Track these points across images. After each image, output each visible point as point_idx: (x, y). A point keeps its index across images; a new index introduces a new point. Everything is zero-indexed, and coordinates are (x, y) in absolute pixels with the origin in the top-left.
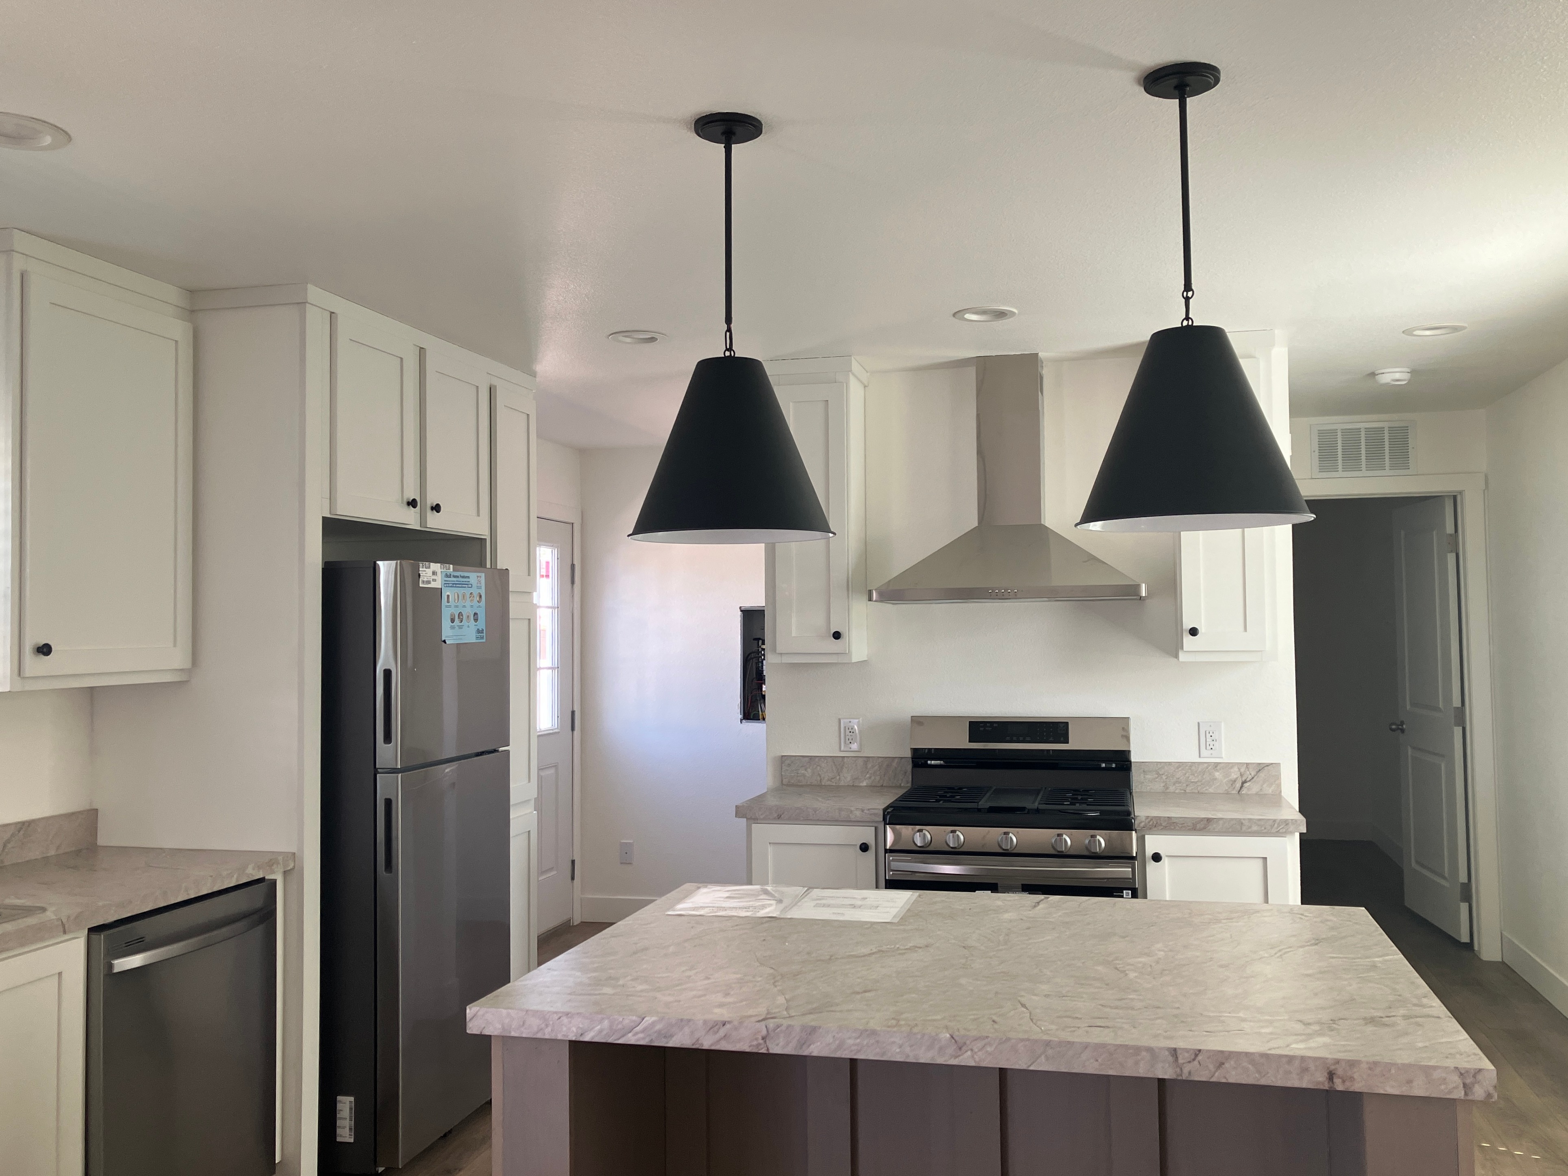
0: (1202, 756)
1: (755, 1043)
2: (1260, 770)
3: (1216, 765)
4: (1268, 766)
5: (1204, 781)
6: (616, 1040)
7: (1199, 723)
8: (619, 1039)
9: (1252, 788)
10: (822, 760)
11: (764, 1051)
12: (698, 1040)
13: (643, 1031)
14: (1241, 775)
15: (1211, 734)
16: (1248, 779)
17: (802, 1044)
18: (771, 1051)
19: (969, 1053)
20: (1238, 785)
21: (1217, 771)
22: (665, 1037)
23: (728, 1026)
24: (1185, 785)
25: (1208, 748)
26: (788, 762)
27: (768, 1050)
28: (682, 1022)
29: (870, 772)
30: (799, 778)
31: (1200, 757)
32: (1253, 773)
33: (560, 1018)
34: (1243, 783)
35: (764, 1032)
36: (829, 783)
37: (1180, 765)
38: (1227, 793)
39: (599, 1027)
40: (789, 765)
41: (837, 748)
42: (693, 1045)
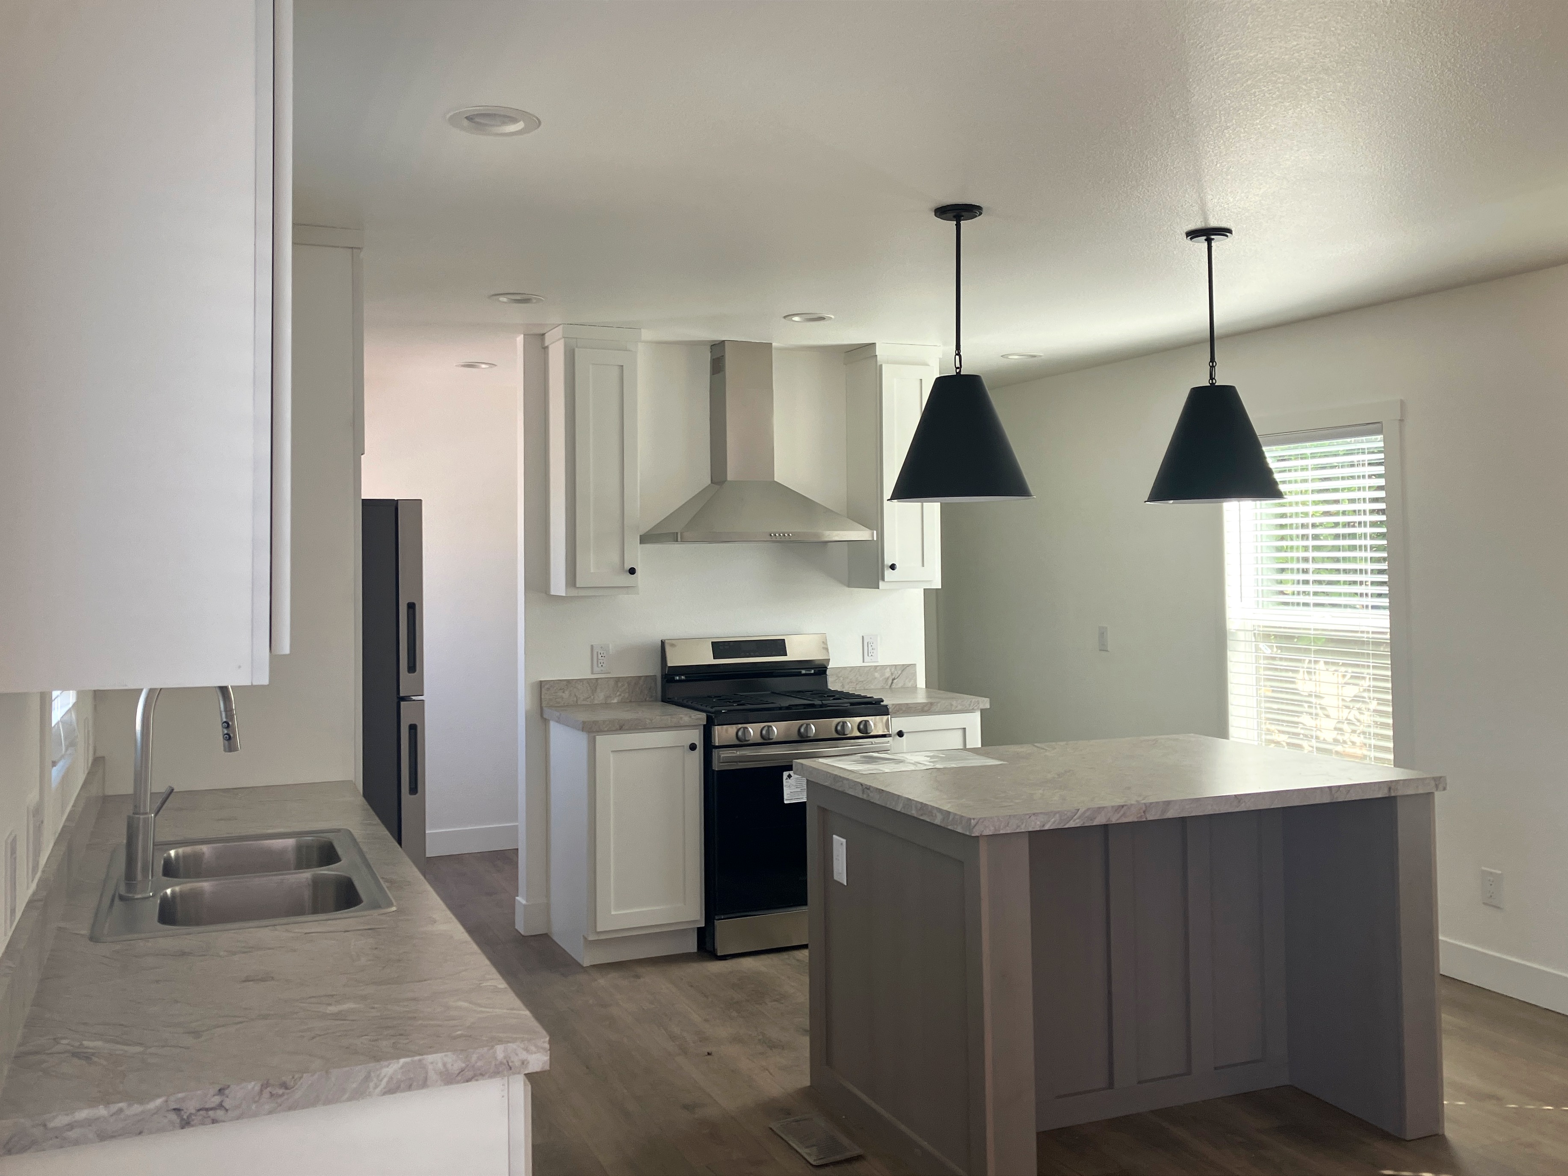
0: (865, 661)
1: (1139, 815)
2: (903, 670)
3: (876, 667)
4: (908, 666)
5: (868, 680)
6: (1063, 826)
7: (863, 637)
8: (1065, 825)
9: (899, 683)
10: (579, 682)
11: (1144, 820)
12: (1109, 818)
13: (1079, 818)
14: (892, 674)
15: (872, 644)
16: (896, 677)
17: (1164, 812)
18: (1148, 819)
19: (1244, 804)
20: (890, 682)
21: (876, 672)
22: (1091, 820)
23: (1125, 808)
24: (855, 684)
25: (870, 655)
26: (547, 686)
27: (1146, 819)
28: (1100, 809)
29: (620, 690)
30: (557, 700)
31: (863, 662)
32: (900, 672)
33: (1030, 817)
34: (894, 679)
35: (1144, 809)
36: (584, 703)
37: (853, 668)
38: (883, 688)
39: (1053, 819)
40: (548, 689)
41: (589, 671)
42: (1106, 822)
